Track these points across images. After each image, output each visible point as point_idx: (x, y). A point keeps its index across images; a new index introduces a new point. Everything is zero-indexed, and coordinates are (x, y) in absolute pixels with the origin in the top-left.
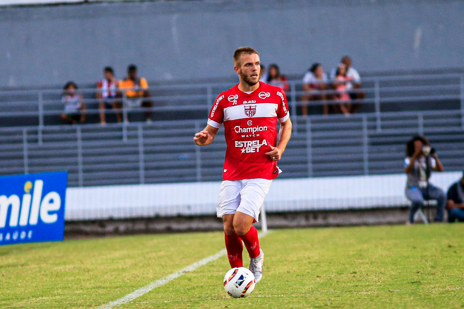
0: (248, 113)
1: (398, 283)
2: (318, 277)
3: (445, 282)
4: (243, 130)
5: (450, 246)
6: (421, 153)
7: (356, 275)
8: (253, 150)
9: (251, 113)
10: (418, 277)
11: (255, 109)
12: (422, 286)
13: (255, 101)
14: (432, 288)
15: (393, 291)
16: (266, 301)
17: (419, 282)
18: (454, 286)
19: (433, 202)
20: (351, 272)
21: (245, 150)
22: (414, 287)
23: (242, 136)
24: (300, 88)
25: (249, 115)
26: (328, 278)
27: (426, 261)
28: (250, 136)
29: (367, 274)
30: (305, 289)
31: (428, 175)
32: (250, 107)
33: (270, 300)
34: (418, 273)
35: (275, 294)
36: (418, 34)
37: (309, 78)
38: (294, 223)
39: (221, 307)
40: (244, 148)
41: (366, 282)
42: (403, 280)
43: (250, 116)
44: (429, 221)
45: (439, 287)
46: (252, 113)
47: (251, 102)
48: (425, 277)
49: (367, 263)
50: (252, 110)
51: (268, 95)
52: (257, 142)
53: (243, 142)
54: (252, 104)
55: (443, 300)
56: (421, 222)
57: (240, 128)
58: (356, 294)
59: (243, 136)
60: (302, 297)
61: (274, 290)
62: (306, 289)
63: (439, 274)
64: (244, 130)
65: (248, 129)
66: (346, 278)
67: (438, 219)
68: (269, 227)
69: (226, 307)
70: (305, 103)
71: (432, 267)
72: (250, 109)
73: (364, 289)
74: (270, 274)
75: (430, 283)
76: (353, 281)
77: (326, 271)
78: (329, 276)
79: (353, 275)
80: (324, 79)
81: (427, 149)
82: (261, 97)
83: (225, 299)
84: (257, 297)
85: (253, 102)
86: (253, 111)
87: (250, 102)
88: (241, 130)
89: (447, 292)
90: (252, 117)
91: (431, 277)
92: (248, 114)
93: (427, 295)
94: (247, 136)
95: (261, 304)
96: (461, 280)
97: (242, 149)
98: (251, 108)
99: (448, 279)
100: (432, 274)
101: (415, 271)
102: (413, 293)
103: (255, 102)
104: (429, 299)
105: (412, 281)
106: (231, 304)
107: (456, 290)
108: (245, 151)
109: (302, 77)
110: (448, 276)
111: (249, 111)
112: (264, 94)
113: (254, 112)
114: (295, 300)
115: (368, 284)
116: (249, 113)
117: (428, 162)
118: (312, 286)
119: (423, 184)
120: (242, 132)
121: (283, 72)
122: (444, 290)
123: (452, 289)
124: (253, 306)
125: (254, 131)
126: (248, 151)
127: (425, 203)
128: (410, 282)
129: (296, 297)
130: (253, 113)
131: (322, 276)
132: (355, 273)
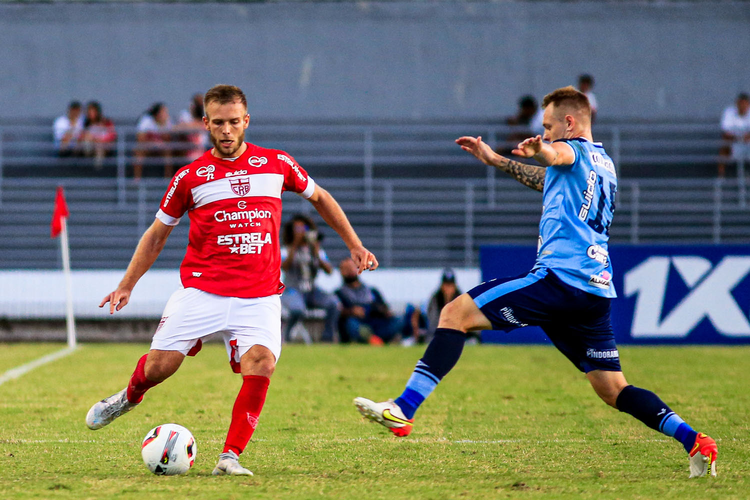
0: (237, 189)
1: (264, 429)
2: (147, 415)
3: (332, 431)
4: (231, 216)
5: (341, 379)
6: (304, 241)
7: (203, 415)
8: (252, 250)
9: (242, 190)
10: (294, 422)
11: (248, 183)
12: (299, 435)
13: (246, 171)
14: (314, 439)
15: (256, 441)
16: (69, 449)
17: (295, 429)
18: (345, 437)
19: (320, 313)
20: (197, 410)
21: (238, 248)
22: (286, 437)
23: (231, 225)
24: (132, 138)
25: (240, 193)
26: (162, 418)
27: (307, 398)
28: (246, 226)
29: (219, 415)
30: (127, 433)
31: (314, 273)
32: (239, 180)
33: (76, 448)
34: (294, 415)
35: (83, 439)
36: (307, 66)
37: (147, 124)
38: (115, 336)
39: (4, 455)
40: (235, 245)
41: (218, 426)
42: (272, 425)
43: (242, 194)
44: (313, 340)
45: (324, 437)
46: (244, 190)
47: (240, 173)
48: (303, 421)
49: (220, 398)
50: (243, 186)
51: (264, 161)
52: (257, 236)
53: (234, 236)
54: (242, 175)
55: (328, 457)
56: (300, 341)
57: (226, 213)
58: (202, 443)
59: (233, 226)
60: (123, 444)
61: (82, 433)
62: (129, 433)
63: (324, 419)
64: (234, 216)
65: (241, 215)
66: (188, 419)
67: (326, 338)
68: (80, 341)
69: (11, 455)
70: (139, 160)
71: (315, 408)
72: (240, 184)
73: (213, 436)
74: (77, 408)
75: (311, 432)
76: (199, 424)
77: (159, 408)
78: (163, 416)
79: (199, 415)
80: (169, 126)
81: (312, 235)
82: (253, 164)
83: (9, 443)
84: (57, 443)
85: (242, 172)
86: (245, 187)
87: (236, 173)
88: (227, 216)
89: (336, 445)
90: (245, 196)
91: (313, 422)
92: (237, 192)
93: (306, 449)
94: (240, 225)
95: (63, 453)
96: (356, 429)
97: (233, 247)
98: (242, 182)
99: (337, 426)
100: (315, 418)
101: (289, 412)
102: (284, 445)
103: (246, 173)
104: (308, 454)
105: (286, 428)
106: (18, 450)
107: (349, 443)
108: (239, 250)
109: (136, 122)
110: (337, 422)
111: (239, 187)
112: (258, 160)
113: (247, 187)
114: (112, 449)
115: (220, 428)
116: (240, 190)
117: (313, 253)
118: (138, 429)
119: (306, 286)
120: (230, 219)
121: (107, 112)
122: (330, 441)
123: (342, 442)
124: (50, 455)
125: (251, 218)
126: (244, 250)
127: (307, 313)
128: (282, 428)
129: (114, 444)
130: (246, 189)
131: (153, 415)
132: (202, 412)
